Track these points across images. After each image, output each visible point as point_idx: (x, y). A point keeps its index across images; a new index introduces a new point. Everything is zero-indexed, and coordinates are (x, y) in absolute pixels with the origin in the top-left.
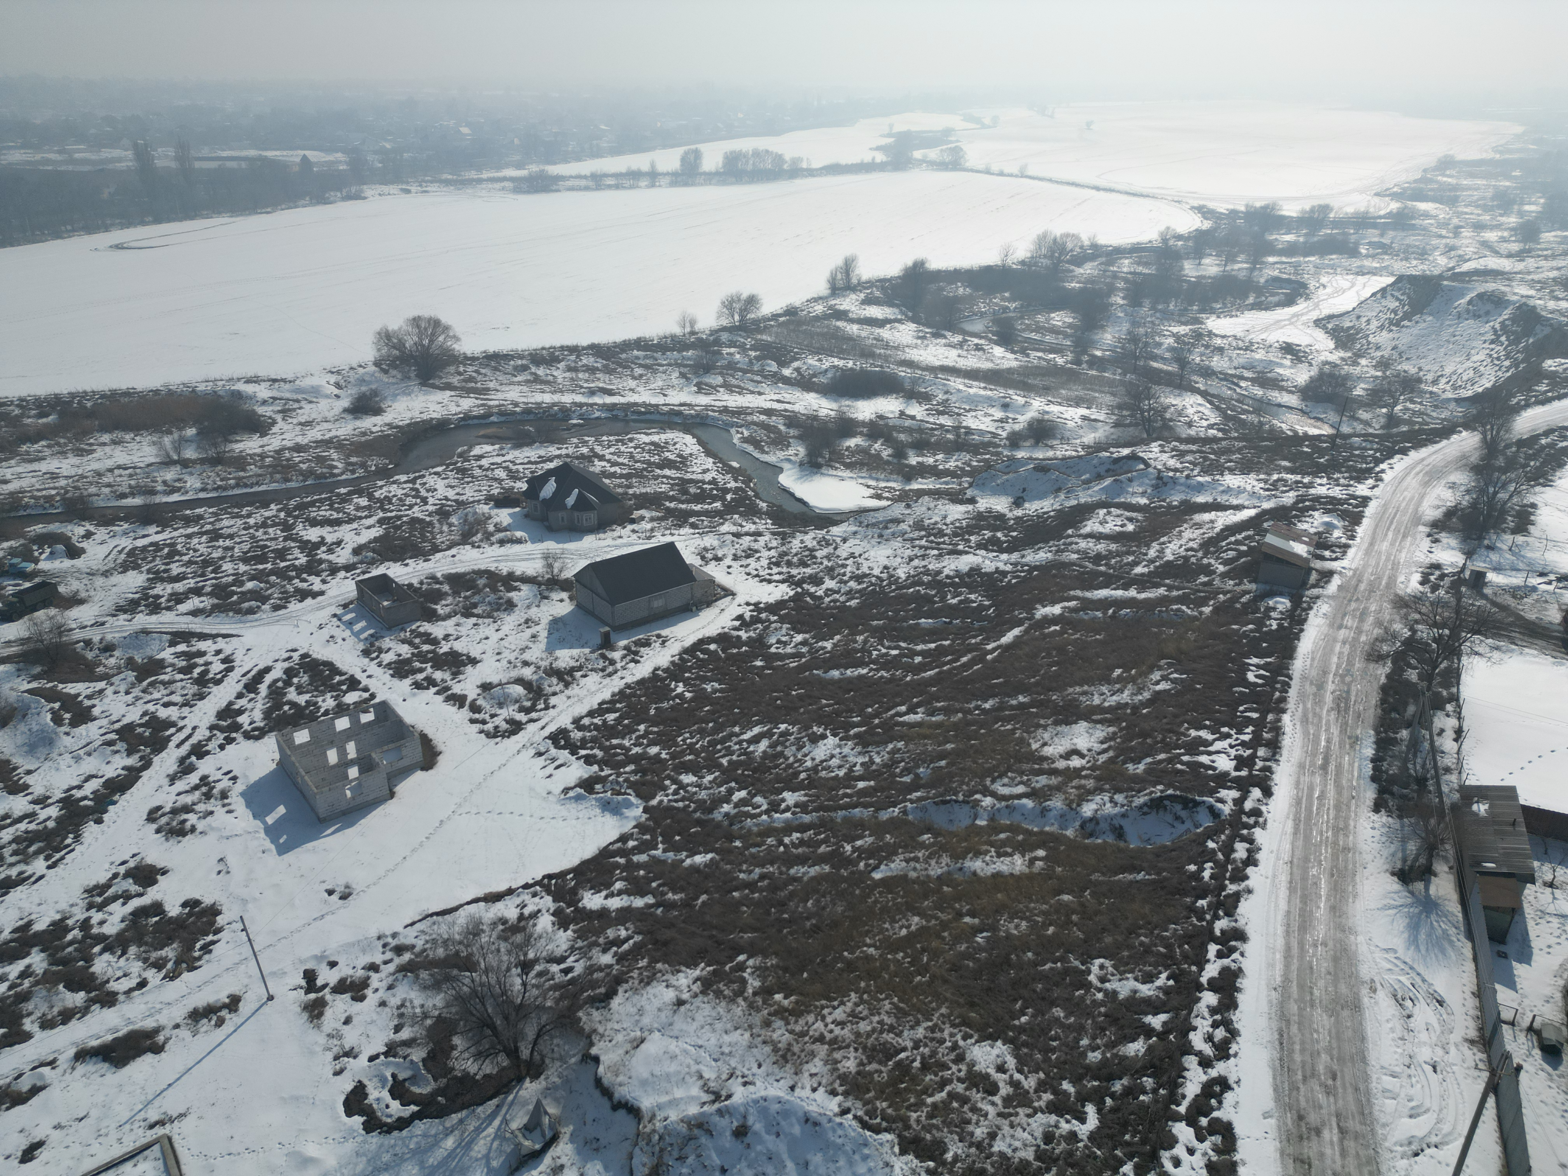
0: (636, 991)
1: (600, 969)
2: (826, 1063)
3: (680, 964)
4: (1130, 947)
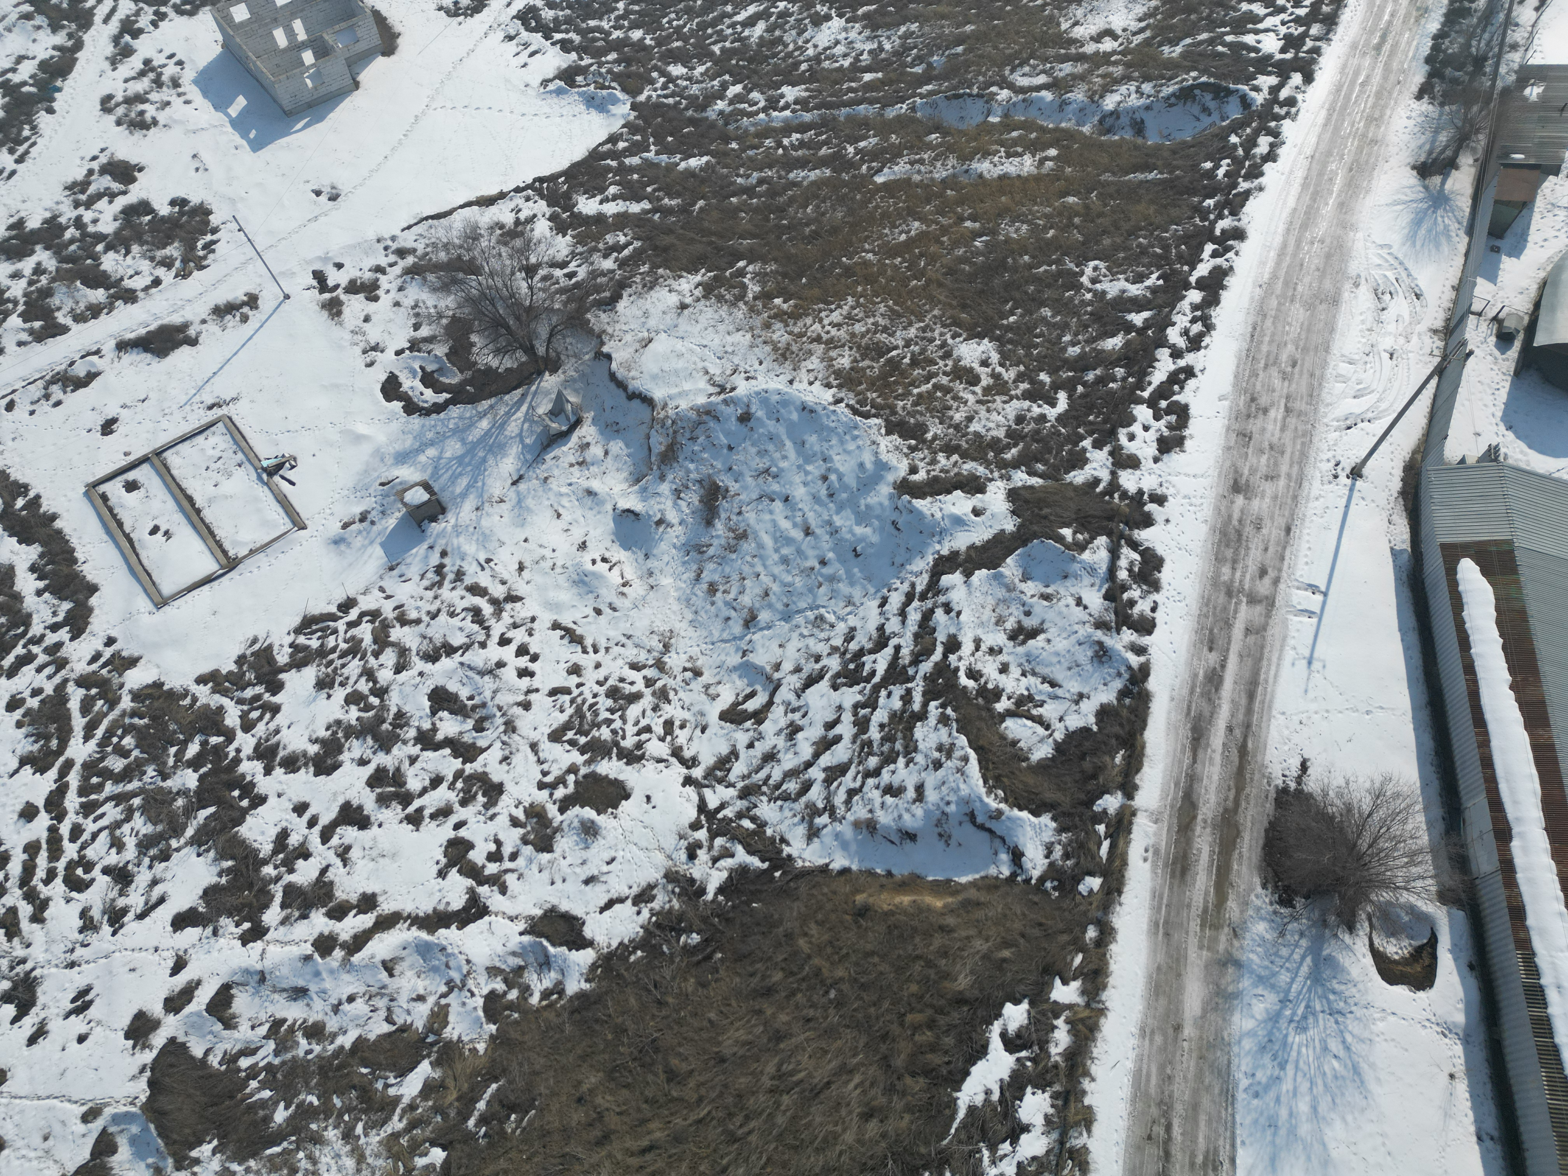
0: (640, 295)
1: (603, 274)
2: (822, 360)
3: (681, 269)
4: (1126, 249)
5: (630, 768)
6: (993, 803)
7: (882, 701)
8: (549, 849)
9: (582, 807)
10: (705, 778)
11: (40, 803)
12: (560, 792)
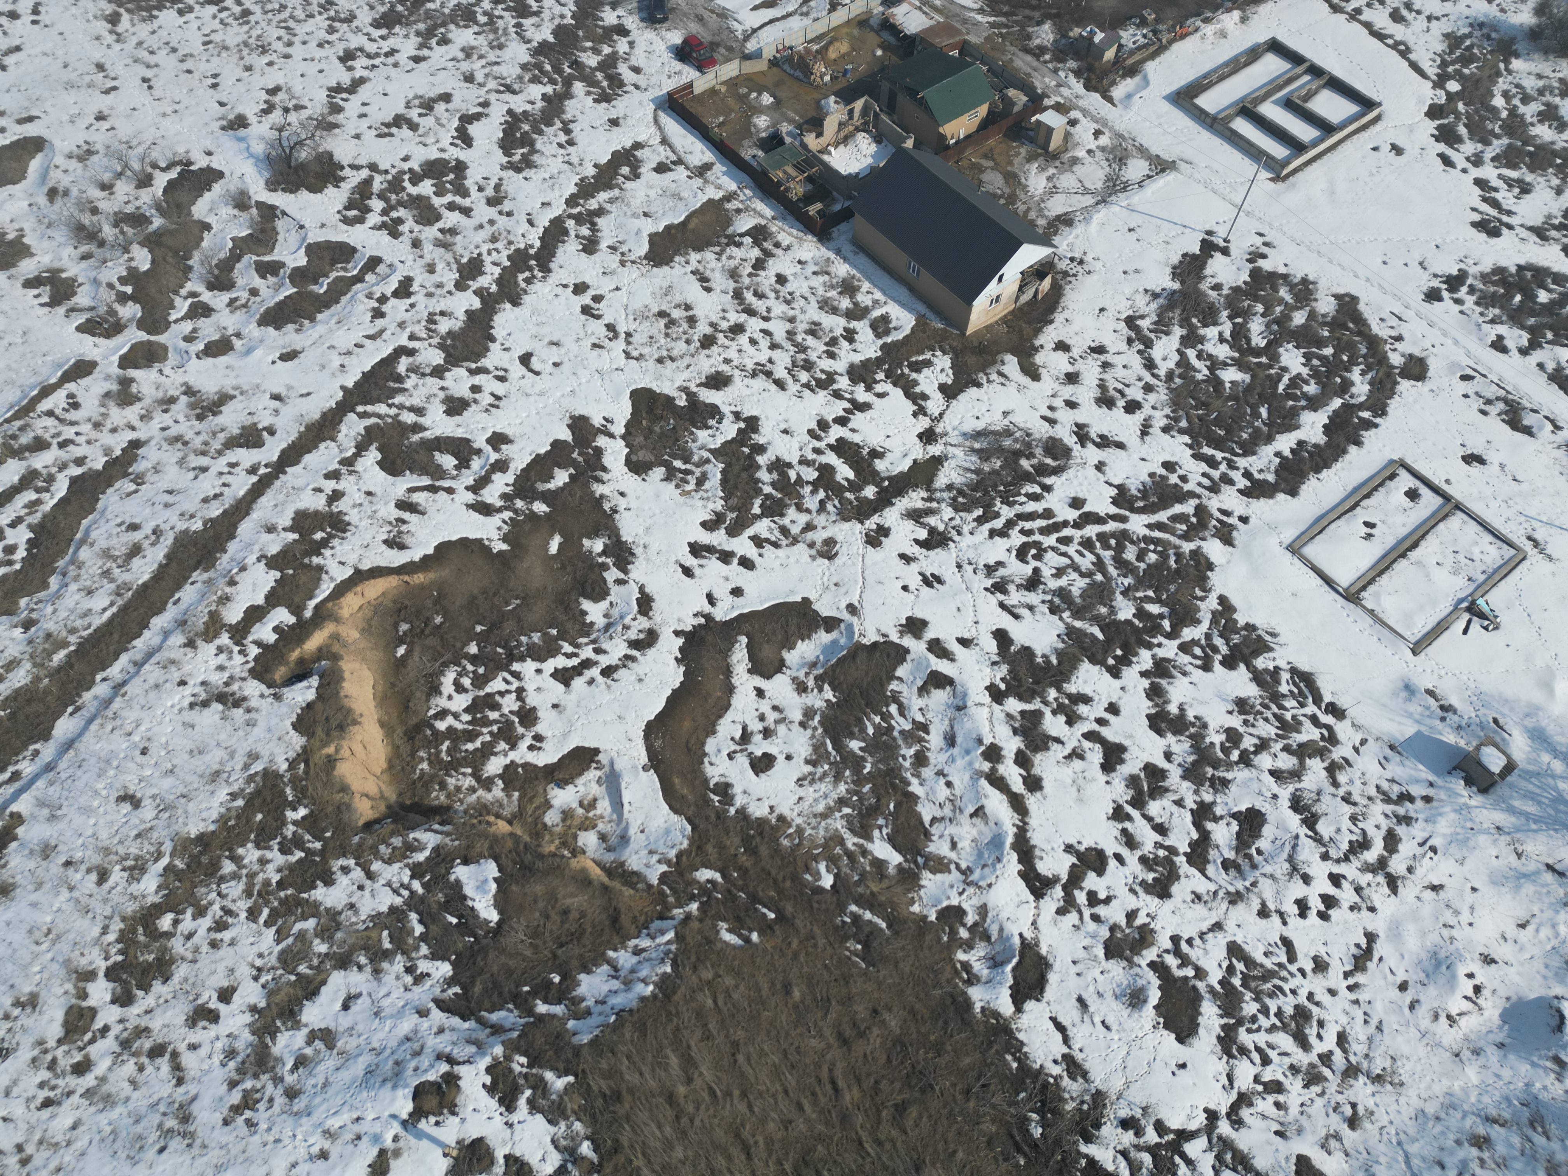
5: (1215, 1041)
8: (1109, 955)
9: (1160, 988)
11: (1086, 509)
12: (1171, 961)
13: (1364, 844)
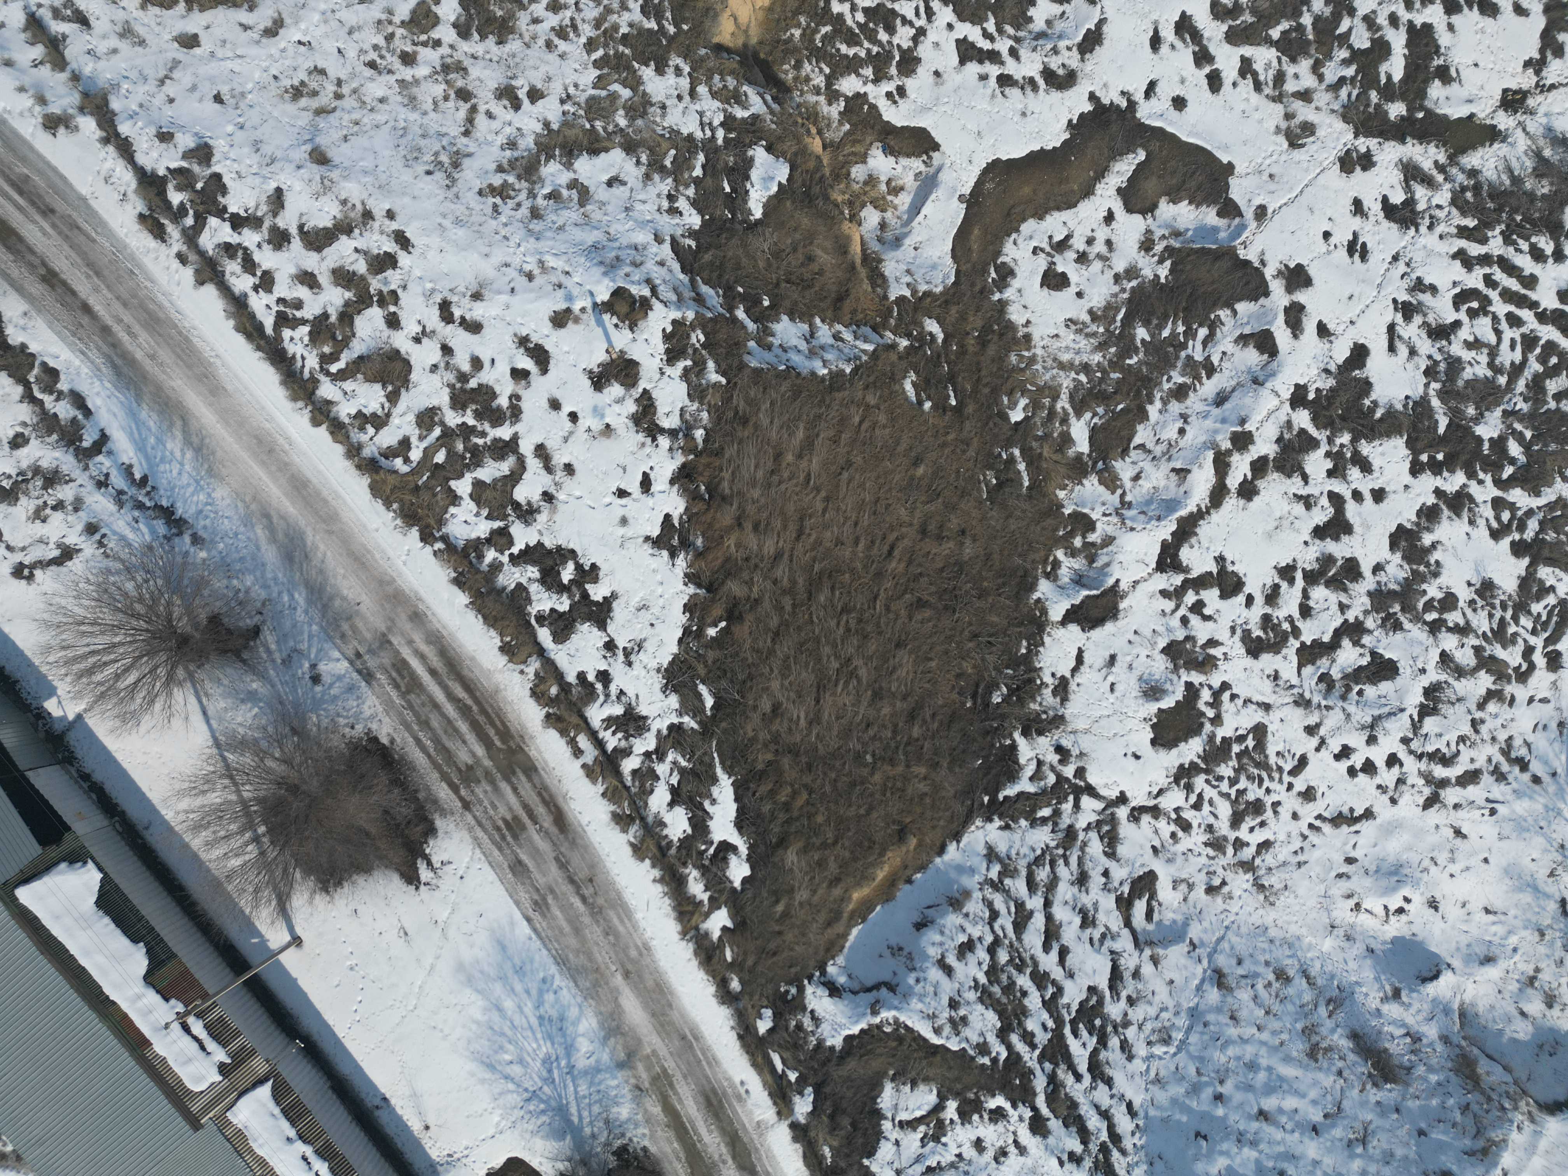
5: (1177, 765)
6: (887, 1014)
7: (1045, 1016)
8: (1165, 651)
9: (1177, 702)
10: (1113, 814)
12: (1206, 695)
13: (1446, 761)
